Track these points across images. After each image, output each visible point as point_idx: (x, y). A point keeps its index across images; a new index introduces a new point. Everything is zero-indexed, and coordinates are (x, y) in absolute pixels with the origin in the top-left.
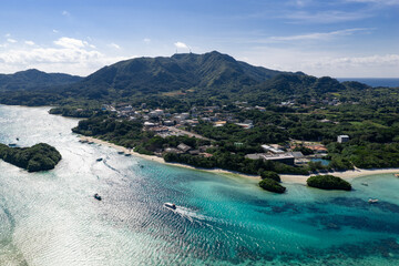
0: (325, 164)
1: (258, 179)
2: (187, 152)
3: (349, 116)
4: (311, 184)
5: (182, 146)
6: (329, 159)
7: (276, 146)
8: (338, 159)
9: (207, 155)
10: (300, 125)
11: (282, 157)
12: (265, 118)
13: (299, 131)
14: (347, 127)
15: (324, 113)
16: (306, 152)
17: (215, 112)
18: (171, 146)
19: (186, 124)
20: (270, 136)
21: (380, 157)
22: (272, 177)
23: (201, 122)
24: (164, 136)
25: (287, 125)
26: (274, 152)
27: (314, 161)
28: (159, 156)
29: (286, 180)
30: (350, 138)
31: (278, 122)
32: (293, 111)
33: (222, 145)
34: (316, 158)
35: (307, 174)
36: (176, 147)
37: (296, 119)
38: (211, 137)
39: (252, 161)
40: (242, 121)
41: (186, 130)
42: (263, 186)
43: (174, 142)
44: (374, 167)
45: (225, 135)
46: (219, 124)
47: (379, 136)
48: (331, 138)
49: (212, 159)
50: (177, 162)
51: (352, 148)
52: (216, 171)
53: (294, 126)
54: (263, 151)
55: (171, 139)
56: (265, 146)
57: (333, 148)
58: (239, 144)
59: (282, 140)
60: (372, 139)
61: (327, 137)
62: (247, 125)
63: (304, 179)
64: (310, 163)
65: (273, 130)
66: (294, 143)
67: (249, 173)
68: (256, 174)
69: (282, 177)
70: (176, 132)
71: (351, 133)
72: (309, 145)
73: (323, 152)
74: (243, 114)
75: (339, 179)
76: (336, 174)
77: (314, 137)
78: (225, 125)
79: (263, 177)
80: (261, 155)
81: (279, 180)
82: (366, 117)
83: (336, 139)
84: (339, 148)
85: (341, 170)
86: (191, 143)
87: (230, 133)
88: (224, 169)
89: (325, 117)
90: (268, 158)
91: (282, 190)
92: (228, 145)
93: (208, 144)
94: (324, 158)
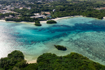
0: (50, 17)
1: (34, 23)
2: (12, 17)
3: (55, 4)
4: (48, 23)
5: (10, 16)
6: (51, 16)
7: (38, 14)
8: (53, 16)
9: (19, 18)
10: (43, 8)
11: (40, 16)
12: (34, 6)
13: (43, 9)
14: (55, 7)
15: (49, 4)
16: (46, 15)
17: (19, 5)
18: (7, 16)
19: (10, 9)
20: (36, 11)
21: (62, 15)
22: (38, 22)
23: (15, 8)
24: (4, 13)
25: (40, 8)
26: (37, 15)
27: (48, 17)
28: (3, 20)
29: (41, 22)
30: (56, 10)
31: (38, 7)
32: (41, 4)
33: (23, 15)
34: (48, 16)
35: (46, 20)
36: (8, 16)
37: (42, 6)
38: (19, 13)
39: (32, 18)
40: (28, 7)
41: (11, 11)
42: (36, 25)
43: (7, 15)
44: (61, 17)
45: (23, 12)
46: (21, 8)
47: (62, 9)
48: (51, 10)
49: (21, 19)
50: (10, 21)
51: (56, 13)
52: (22, 22)
53: (42, 8)
54: (35, 15)
55: (6, 14)
56: (35, 14)
57: (52, 13)
58: (28, 14)
59: (39, 12)
60: (60, 10)
61: (50, 10)
62: (29, 8)
63: (46, 22)
64: (47, 18)
65: (37, 9)
66: (42, 12)
67: (32, 22)
68: (33, 22)
69: (40, 22)
70: (8, 12)
71: (56, 9)
72: (46, 13)
73: (50, 14)
74: (28, 5)
75: (54, 21)
76: (53, 20)
77: (47, 11)
78: (23, 9)
79: (35, 22)
80: (34, 16)
81: (39, 23)
82: (59, 5)
83: (53, 11)
84: (53, 13)
85: (54, 18)
86: (13, 15)
87: (25, 11)
88: (24, 21)
89: (50, 5)
90: (36, 17)
91: (41, 25)
92: (24, 14)
93: (19, 15)
94: (50, 16)
